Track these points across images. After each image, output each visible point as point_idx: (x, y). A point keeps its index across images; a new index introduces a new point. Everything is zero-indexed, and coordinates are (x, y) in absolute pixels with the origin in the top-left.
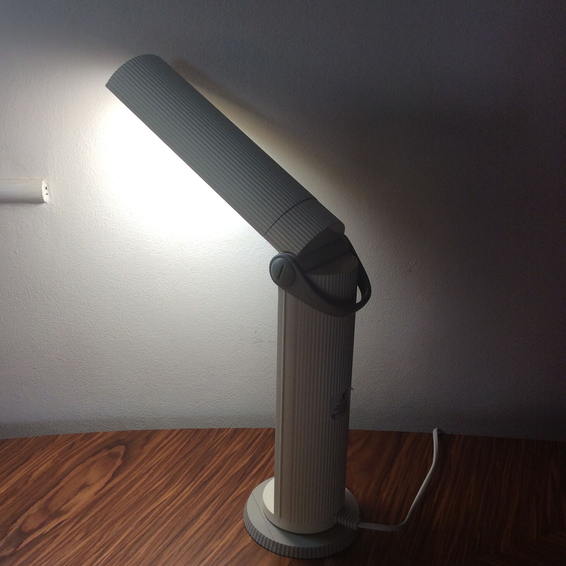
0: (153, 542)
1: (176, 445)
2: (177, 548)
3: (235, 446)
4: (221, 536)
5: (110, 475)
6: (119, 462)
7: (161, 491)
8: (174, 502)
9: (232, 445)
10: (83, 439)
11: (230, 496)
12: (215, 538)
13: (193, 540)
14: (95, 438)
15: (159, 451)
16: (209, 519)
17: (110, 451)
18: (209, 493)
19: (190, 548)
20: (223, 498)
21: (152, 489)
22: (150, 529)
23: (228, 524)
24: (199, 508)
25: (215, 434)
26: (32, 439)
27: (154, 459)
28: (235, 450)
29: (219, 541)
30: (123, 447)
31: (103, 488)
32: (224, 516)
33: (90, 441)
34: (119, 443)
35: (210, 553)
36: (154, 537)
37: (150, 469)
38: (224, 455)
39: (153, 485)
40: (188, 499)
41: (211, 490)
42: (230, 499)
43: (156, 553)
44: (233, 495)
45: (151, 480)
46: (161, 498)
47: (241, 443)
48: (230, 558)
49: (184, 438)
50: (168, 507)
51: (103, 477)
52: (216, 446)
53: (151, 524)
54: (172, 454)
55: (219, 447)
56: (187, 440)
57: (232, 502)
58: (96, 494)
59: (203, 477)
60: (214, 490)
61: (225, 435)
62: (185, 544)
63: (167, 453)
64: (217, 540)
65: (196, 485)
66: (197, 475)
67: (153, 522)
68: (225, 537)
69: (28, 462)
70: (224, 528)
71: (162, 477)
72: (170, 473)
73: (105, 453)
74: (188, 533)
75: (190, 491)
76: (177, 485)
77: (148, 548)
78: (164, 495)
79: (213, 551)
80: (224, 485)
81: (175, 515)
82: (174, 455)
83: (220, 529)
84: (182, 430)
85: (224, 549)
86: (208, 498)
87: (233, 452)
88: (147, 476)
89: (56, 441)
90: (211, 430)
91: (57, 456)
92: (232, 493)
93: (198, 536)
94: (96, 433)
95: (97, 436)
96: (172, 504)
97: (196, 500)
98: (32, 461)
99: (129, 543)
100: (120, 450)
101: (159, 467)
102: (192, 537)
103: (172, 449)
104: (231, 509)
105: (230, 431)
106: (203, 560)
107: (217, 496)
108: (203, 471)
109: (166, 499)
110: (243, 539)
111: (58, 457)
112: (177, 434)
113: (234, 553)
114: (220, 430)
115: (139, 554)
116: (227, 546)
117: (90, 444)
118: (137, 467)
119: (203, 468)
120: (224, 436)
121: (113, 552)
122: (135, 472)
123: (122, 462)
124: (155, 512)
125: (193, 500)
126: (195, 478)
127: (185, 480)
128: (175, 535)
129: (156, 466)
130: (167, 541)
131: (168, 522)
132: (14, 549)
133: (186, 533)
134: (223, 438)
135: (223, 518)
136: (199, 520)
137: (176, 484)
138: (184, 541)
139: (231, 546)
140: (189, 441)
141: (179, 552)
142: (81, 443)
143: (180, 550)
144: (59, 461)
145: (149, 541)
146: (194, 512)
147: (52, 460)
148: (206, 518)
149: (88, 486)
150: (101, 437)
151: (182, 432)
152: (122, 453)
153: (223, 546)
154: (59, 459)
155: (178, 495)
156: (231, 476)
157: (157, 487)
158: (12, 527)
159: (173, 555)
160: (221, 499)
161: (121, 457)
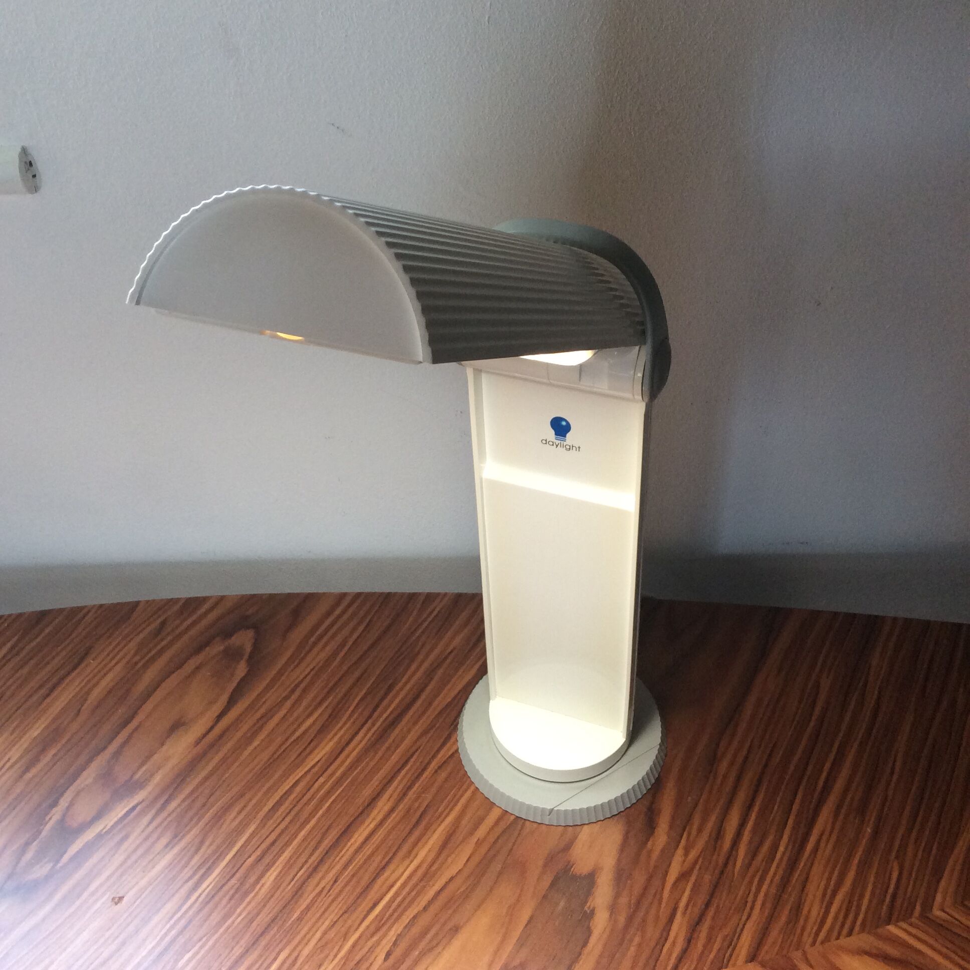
0: (290, 858)
1: (346, 632)
2: (331, 875)
3: (453, 638)
4: (410, 852)
5: (225, 698)
6: (241, 670)
7: (312, 741)
8: (333, 767)
9: (449, 634)
10: (181, 612)
11: (434, 757)
12: (401, 854)
13: (360, 858)
14: (203, 610)
15: (315, 644)
16: (392, 810)
17: (226, 643)
18: (398, 747)
19: (353, 876)
20: (421, 762)
21: (298, 734)
22: (286, 828)
23: (424, 823)
24: (376, 784)
25: (419, 606)
26: (93, 611)
27: (303, 665)
28: (451, 648)
29: (407, 862)
30: (250, 633)
31: (212, 728)
32: (420, 803)
33: (194, 617)
34: (243, 623)
35: (387, 892)
36: (291, 848)
37: (297, 686)
38: (432, 657)
39: (299, 726)
40: (358, 760)
41: (403, 739)
42: (434, 765)
43: (292, 887)
44: (440, 756)
45: (295, 715)
46: (312, 756)
47: (466, 631)
48: (423, 903)
49: (362, 613)
50: (322, 780)
51: (211, 703)
52: (419, 637)
53: (288, 819)
54: (335, 654)
55: (423, 638)
56: (368, 620)
57: (436, 771)
58: (198, 742)
59: (391, 709)
60: (407, 742)
61: (438, 609)
62: (345, 867)
63: (329, 649)
64: (403, 859)
65: (375, 728)
66: (377, 706)
67: (293, 813)
68: (417, 855)
69: (83, 665)
70: (417, 833)
71: (316, 708)
72: (331, 698)
73: (217, 648)
74: (353, 840)
75: (363, 743)
76: (341, 728)
77: (280, 872)
78: (316, 751)
79: (392, 886)
80: (425, 733)
81: (331, 800)
82: (342, 654)
83: (410, 833)
84: (359, 595)
85: (415, 879)
86: (394, 758)
87: (449, 650)
88: (289, 703)
89: (135, 615)
90: (412, 597)
91: (132, 652)
92: (438, 751)
93: (368, 850)
94: (205, 599)
95: (206, 606)
96: (329, 771)
97: (372, 764)
98: (90, 663)
99: (247, 861)
100: (244, 639)
101: (312, 683)
102: (357, 851)
103: (339, 638)
104: (434, 790)
105: (446, 599)
106: (375, 905)
107: (412, 756)
108: (391, 695)
109: (318, 761)
110: (450, 860)
111: (135, 654)
112: (349, 606)
113: (431, 893)
114: (430, 598)
115: (263, 886)
116: (420, 873)
117: (194, 624)
118: (274, 680)
119: (390, 688)
120: (435, 613)
121: (220, 878)
122: (268, 695)
123: (248, 669)
124: (298, 789)
125: (368, 763)
126: (374, 710)
127: (355, 716)
128: (329, 846)
129: (309, 678)
130: (313, 858)
131: (321, 812)
132: (51, 865)
133: (349, 841)
134: (433, 616)
135: (418, 807)
136: (375, 812)
137: (340, 725)
138: (345, 859)
139: (428, 876)
140: (370, 621)
141: (333, 885)
142: (178, 622)
143: (335, 881)
144: (136, 663)
145: (282, 858)
146: (367, 792)
147: (124, 661)
148: (387, 808)
149: (184, 724)
150: (212, 609)
151: (359, 601)
152: (248, 648)
153: (410, 877)
154: (137, 658)
155: (341, 752)
156: (439, 709)
157: (305, 733)
158: (49, 817)
159: (321, 891)
160: (418, 764)
161: (246, 657)
